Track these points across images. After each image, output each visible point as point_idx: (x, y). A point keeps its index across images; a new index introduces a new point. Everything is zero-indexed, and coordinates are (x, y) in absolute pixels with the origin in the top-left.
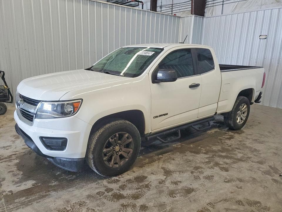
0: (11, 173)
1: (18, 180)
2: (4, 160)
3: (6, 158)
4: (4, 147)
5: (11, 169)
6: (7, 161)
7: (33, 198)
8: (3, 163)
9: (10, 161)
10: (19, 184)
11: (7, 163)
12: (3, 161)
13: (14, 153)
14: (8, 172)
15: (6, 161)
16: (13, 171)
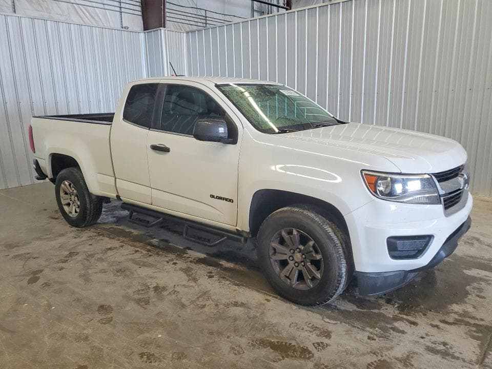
0: (482, 294)
1: (481, 283)
2: (472, 322)
3: (468, 324)
4: (445, 354)
5: (476, 301)
6: (469, 317)
7: (483, 261)
8: (478, 317)
9: (465, 314)
10: (485, 278)
11: (475, 314)
12: (476, 322)
13: (442, 325)
14: (485, 298)
15: (474, 318)
16: (478, 296)
